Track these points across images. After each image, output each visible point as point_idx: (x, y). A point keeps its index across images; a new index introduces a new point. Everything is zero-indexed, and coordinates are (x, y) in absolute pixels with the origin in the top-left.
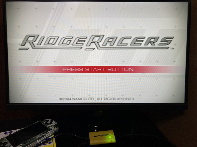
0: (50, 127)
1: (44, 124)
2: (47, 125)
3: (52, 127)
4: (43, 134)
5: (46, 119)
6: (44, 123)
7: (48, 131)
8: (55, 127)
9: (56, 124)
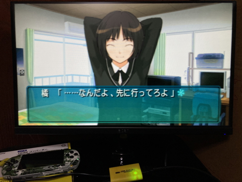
0: (67, 161)
1: (65, 155)
2: (66, 158)
3: (67, 163)
4: (52, 167)
5: (73, 150)
6: (67, 153)
7: (59, 166)
8: (71, 164)
9: (76, 160)
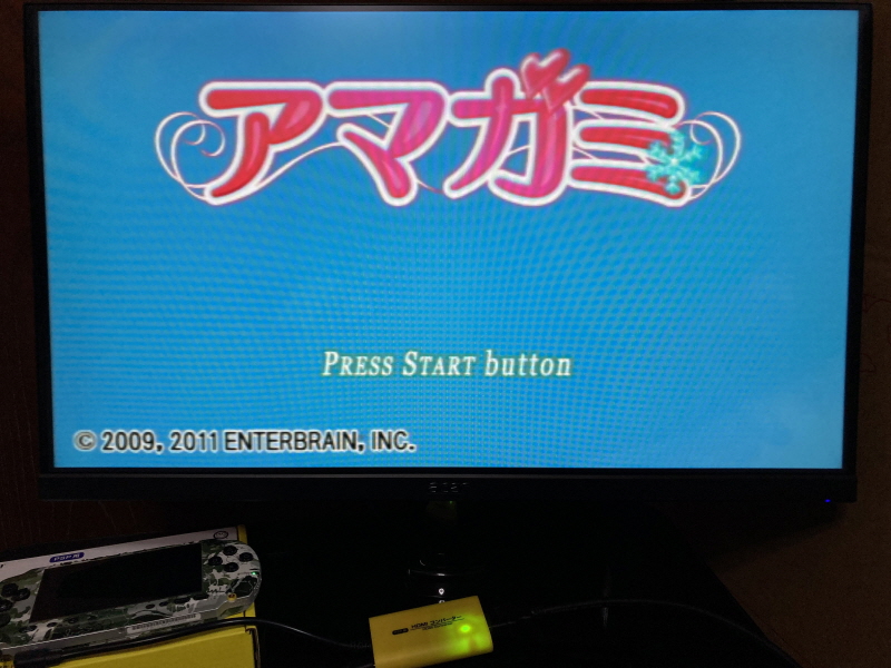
0: (213, 581)
1: (206, 564)
2: (210, 571)
3: (217, 587)
4: (161, 605)
6: (213, 555)
7: (187, 600)
8: (229, 591)
9: (249, 578)
